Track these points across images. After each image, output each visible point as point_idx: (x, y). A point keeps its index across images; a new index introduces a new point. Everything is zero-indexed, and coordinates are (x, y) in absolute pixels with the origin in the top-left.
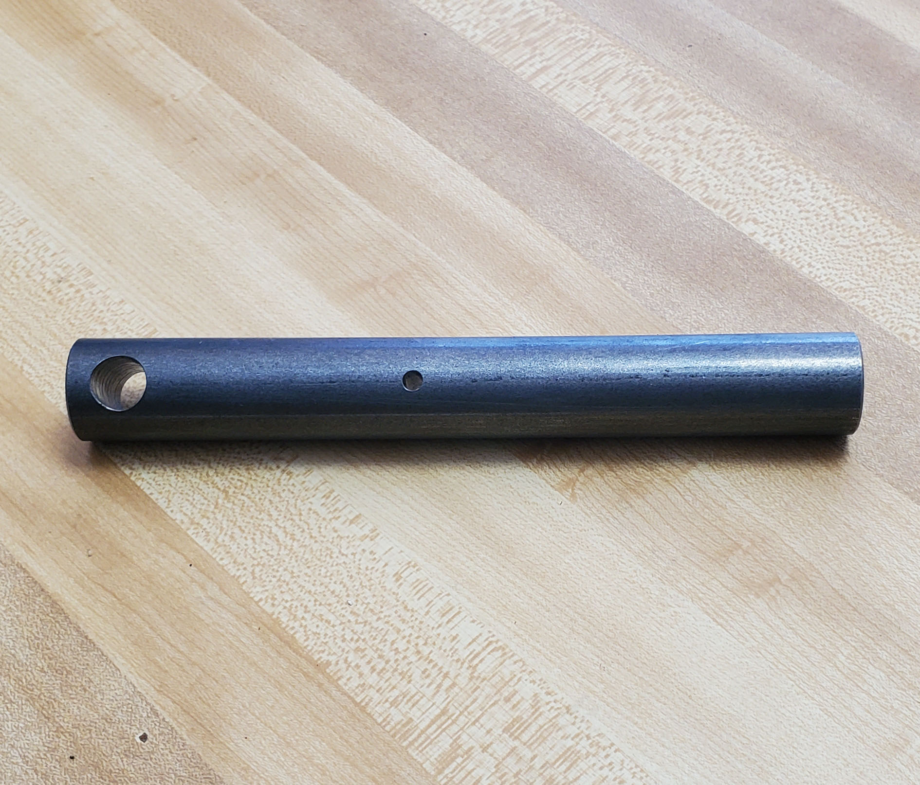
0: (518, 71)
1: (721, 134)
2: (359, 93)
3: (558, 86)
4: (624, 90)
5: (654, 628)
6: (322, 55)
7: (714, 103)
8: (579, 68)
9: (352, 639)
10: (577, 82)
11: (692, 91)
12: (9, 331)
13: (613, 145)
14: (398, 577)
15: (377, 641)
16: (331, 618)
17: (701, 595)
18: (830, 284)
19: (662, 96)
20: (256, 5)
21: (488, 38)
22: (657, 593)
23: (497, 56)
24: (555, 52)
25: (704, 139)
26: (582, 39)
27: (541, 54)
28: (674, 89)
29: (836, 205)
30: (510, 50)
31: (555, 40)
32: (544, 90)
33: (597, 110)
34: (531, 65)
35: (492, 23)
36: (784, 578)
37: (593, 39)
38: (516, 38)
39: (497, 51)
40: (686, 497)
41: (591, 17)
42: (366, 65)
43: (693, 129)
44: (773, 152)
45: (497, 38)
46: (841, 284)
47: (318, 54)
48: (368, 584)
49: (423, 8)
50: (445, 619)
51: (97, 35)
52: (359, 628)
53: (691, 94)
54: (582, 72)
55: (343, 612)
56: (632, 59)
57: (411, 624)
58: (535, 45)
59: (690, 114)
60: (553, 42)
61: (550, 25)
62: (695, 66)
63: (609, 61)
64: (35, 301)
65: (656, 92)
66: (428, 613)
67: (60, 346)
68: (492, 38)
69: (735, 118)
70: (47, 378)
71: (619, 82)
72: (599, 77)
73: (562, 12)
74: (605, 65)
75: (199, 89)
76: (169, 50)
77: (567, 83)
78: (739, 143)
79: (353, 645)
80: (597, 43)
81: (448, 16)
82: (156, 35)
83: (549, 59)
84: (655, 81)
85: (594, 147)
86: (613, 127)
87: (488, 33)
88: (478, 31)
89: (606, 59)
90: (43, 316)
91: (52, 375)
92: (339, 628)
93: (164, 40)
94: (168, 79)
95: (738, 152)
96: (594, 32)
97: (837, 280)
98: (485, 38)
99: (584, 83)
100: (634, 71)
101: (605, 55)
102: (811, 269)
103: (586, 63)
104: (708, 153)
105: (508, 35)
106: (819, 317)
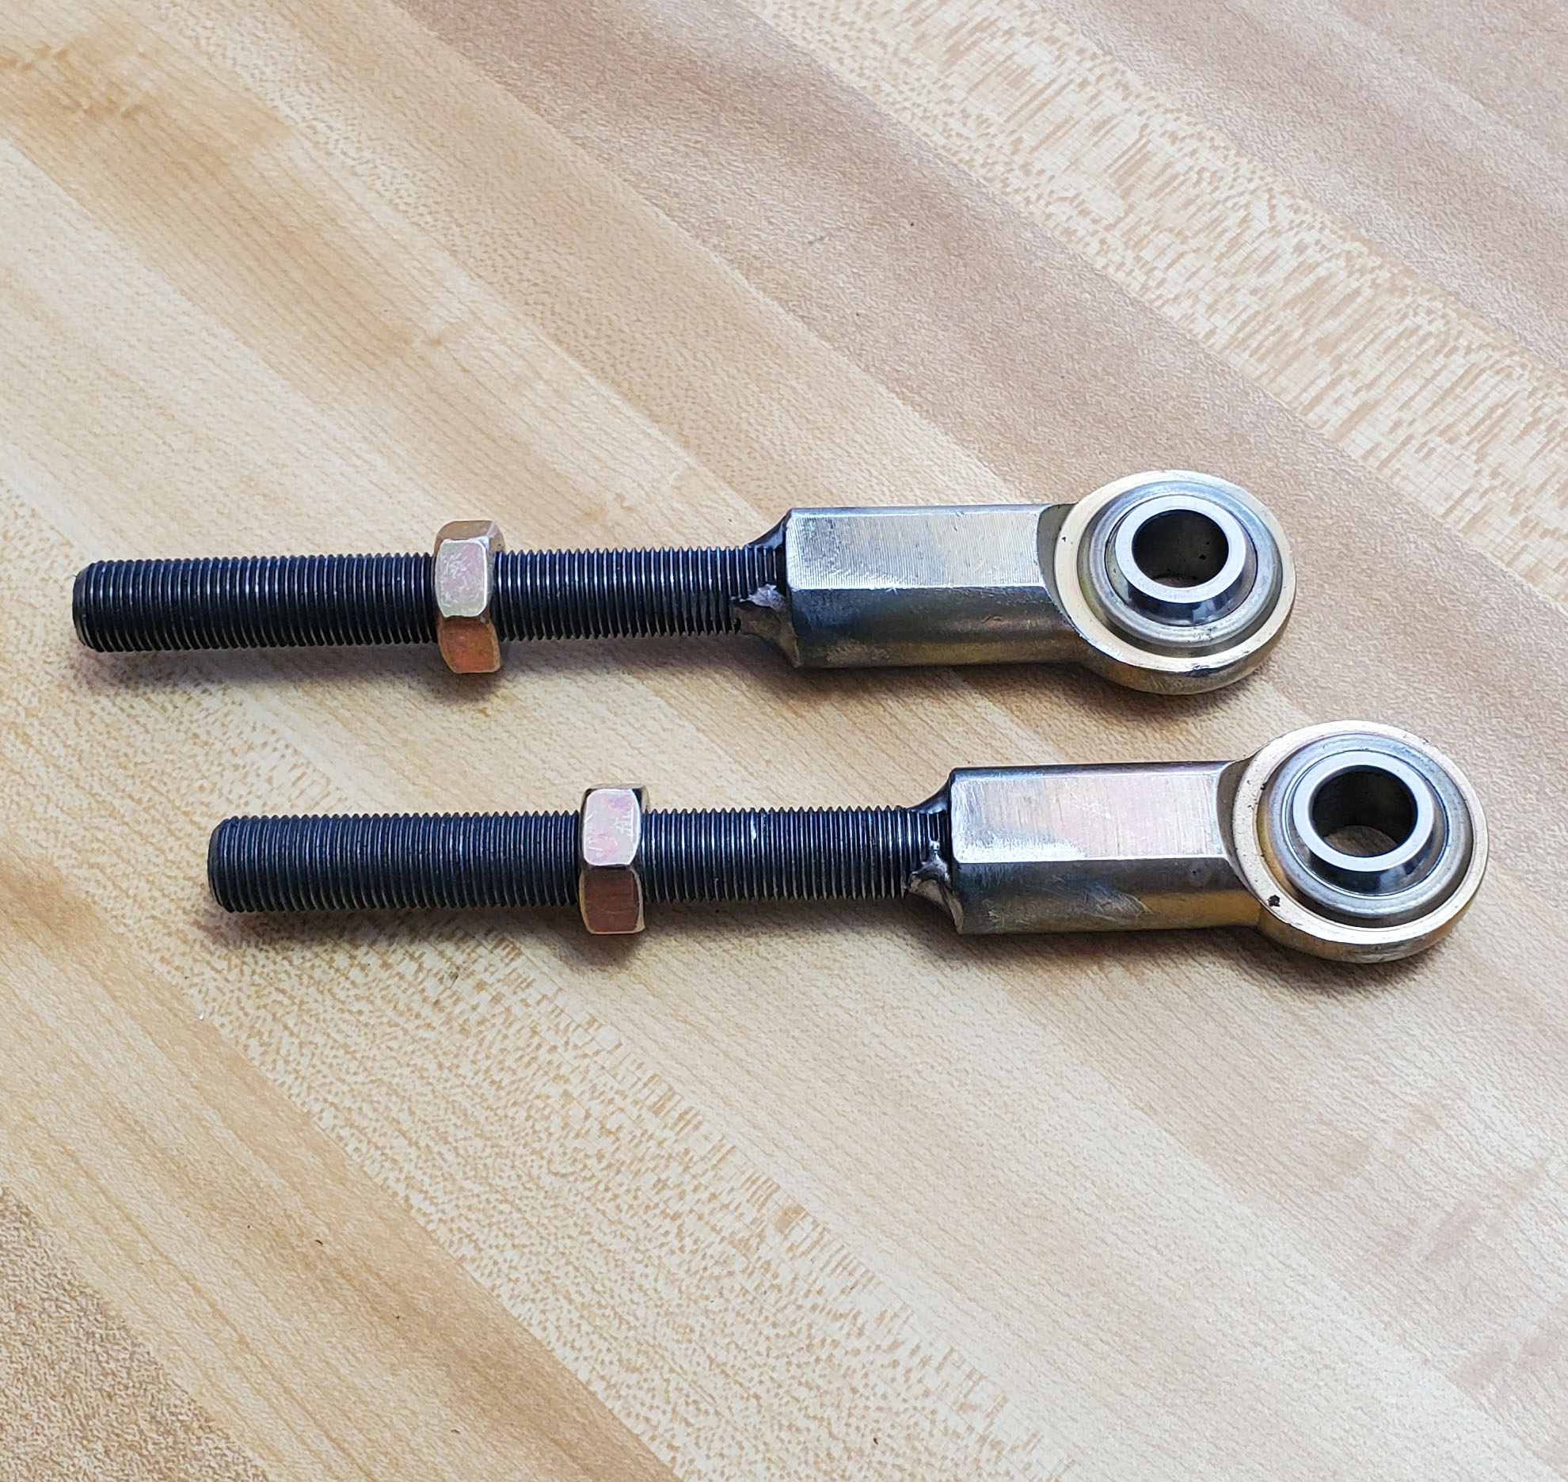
0: (1310, 415)
2: (999, 483)
3: (1398, 451)
4: (1533, 458)
6: (911, 390)
8: (1435, 405)
10: (1436, 440)
12: (366, 1108)
13: (1530, 595)
20: (757, 264)
21: (1241, 335)
23: (1265, 381)
24: (1380, 367)
26: (1430, 334)
27: (1354, 374)
30: (1288, 363)
31: (1377, 337)
32: (1372, 462)
33: (1487, 510)
34: (1336, 402)
35: (1243, 297)
37: (1454, 332)
38: (1297, 335)
39: (1264, 367)
41: (1442, 278)
42: (1005, 413)
45: (1259, 337)
47: (904, 387)
49: (1099, 263)
51: (435, 342)
54: (1443, 416)
56: (1539, 379)
58: (1337, 352)
60: (1372, 341)
61: (1359, 300)
63: (1493, 388)
64: (410, 1027)
67: (479, 1142)
68: (1250, 336)
70: (464, 1225)
71: (1520, 437)
72: (1477, 425)
73: (1380, 267)
74: (1487, 395)
75: (671, 478)
76: (592, 380)
77: (1415, 443)
80: (1463, 342)
81: (1152, 283)
82: (559, 342)
83: (1369, 386)
85: (1493, 599)
86: (1524, 549)
87: (1239, 321)
88: (1218, 320)
89: (1487, 380)
90: (432, 1066)
91: (471, 1216)
93: (579, 355)
94: (603, 455)
96: (1453, 315)
98: (1233, 337)
99: (1451, 441)
100: (1547, 410)
101: (1483, 370)
103: (1448, 392)
105: (1279, 329)
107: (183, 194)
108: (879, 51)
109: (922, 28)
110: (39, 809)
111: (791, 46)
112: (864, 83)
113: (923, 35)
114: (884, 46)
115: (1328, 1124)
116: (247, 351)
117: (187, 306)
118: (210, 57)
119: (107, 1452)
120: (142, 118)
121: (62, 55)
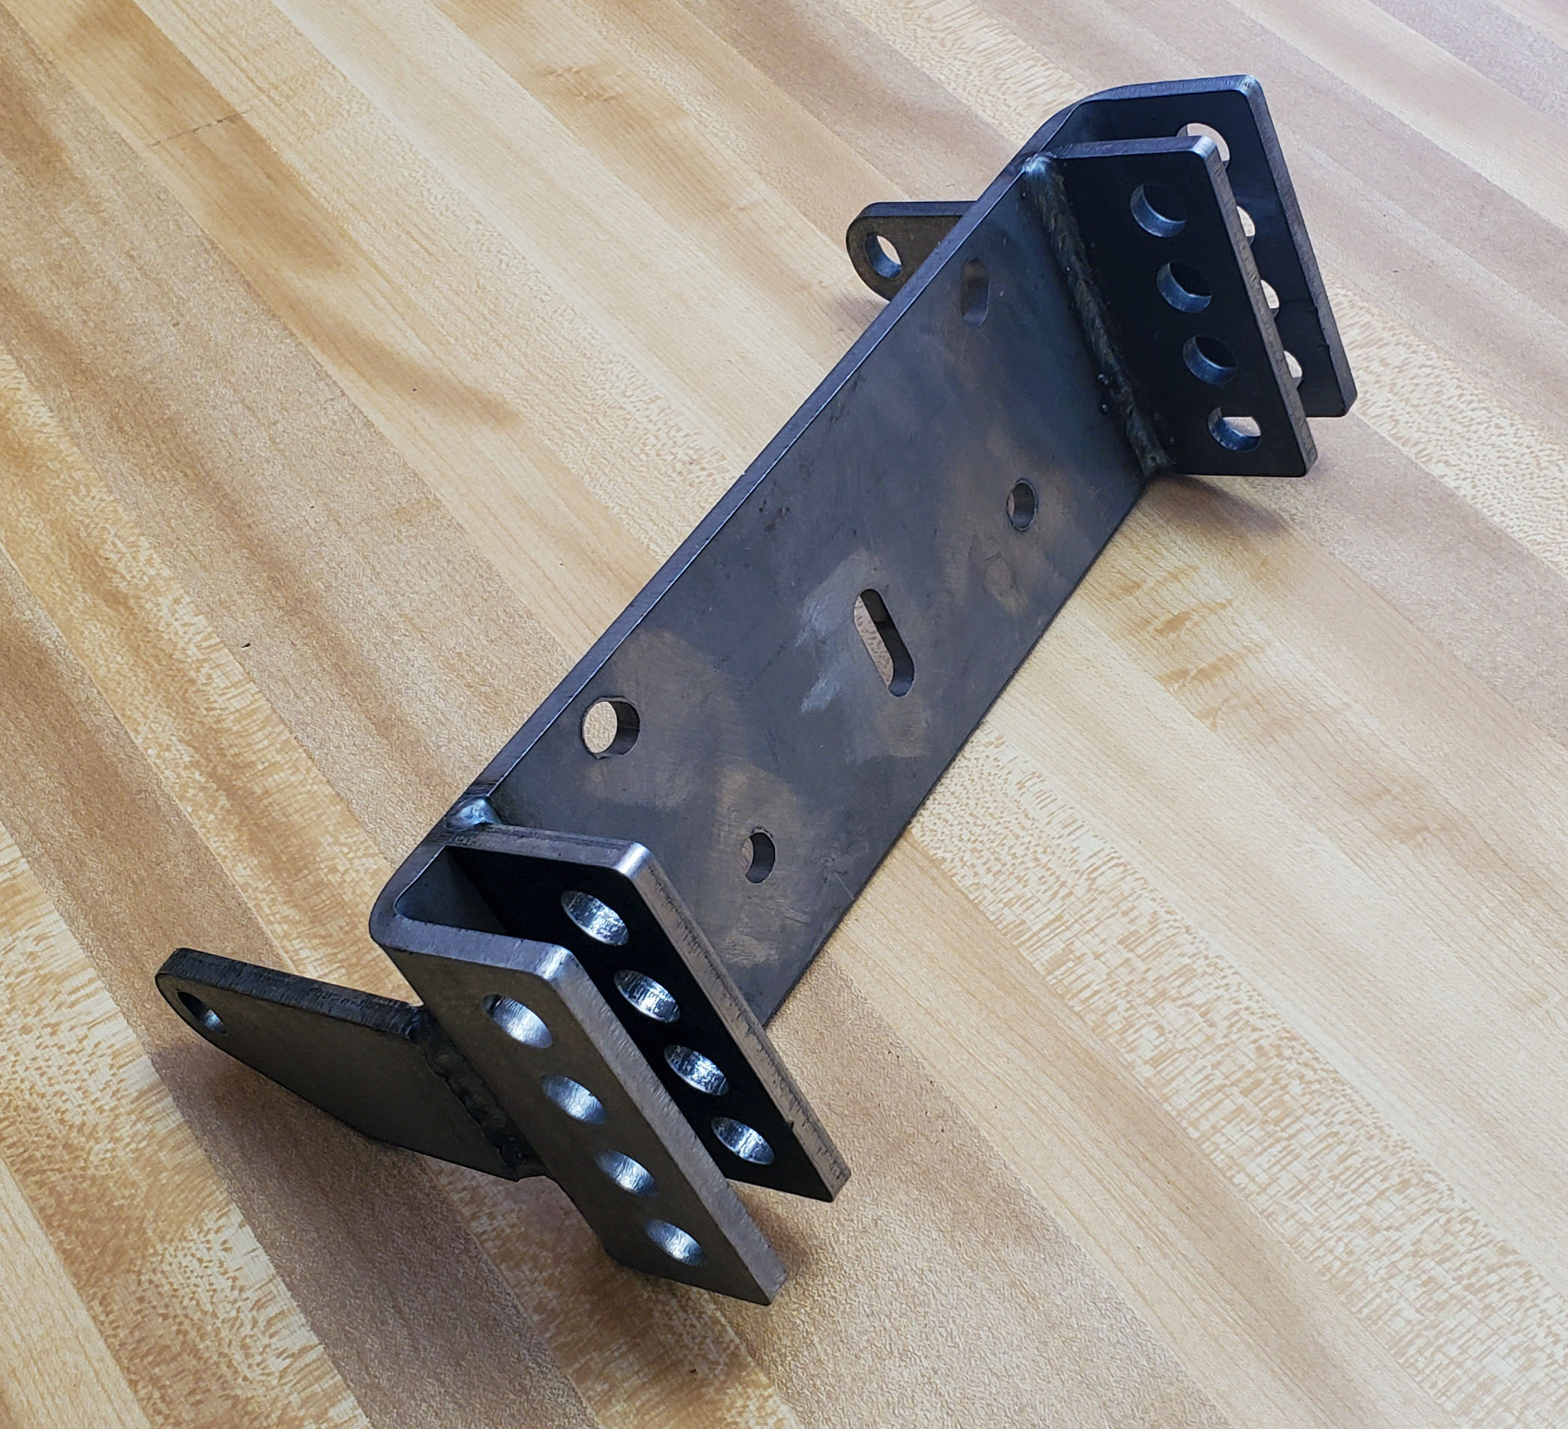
1: (1420, 368)
5: (1288, 862)
7: (1416, 335)
9: (969, 840)
11: (1393, 321)
12: (636, 509)
14: (1021, 785)
15: (994, 845)
16: (950, 817)
17: (1342, 835)
18: (1522, 535)
19: (1357, 323)
22: (1294, 828)
25: (1399, 372)
28: (1373, 316)
29: (1540, 454)
36: (1434, 827)
40: (1337, 738)
43: (1389, 361)
44: (1476, 392)
46: (1535, 537)
48: (989, 789)
50: (1067, 831)
51: (742, 209)
52: (977, 830)
53: (1391, 324)
55: (962, 813)
57: (1031, 832)
59: (1387, 344)
62: (1399, 294)
64: (665, 480)
65: (1352, 318)
66: (1049, 823)
69: (1437, 352)
76: (819, 233)
78: (1439, 380)
79: (970, 845)
82: (805, 215)
84: (1352, 307)
90: (672, 496)
92: (956, 828)
93: (814, 222)
95: (1437, 389)
97: (1531, 532)
102: (1503, 518)
104: (1403, 387)
106: (1505, 569)
107: (627, 136)
108: (1006, 109)
109: (1032, 101)
110: (501, 374)
111: (959, 102)
112: (994, 121)
113: (1031, 104)
114: (1009, 107)
117: (620, 182)
118: (654, 80)
119: (479, 620)
120: (613, 102)
121: (577, 72)
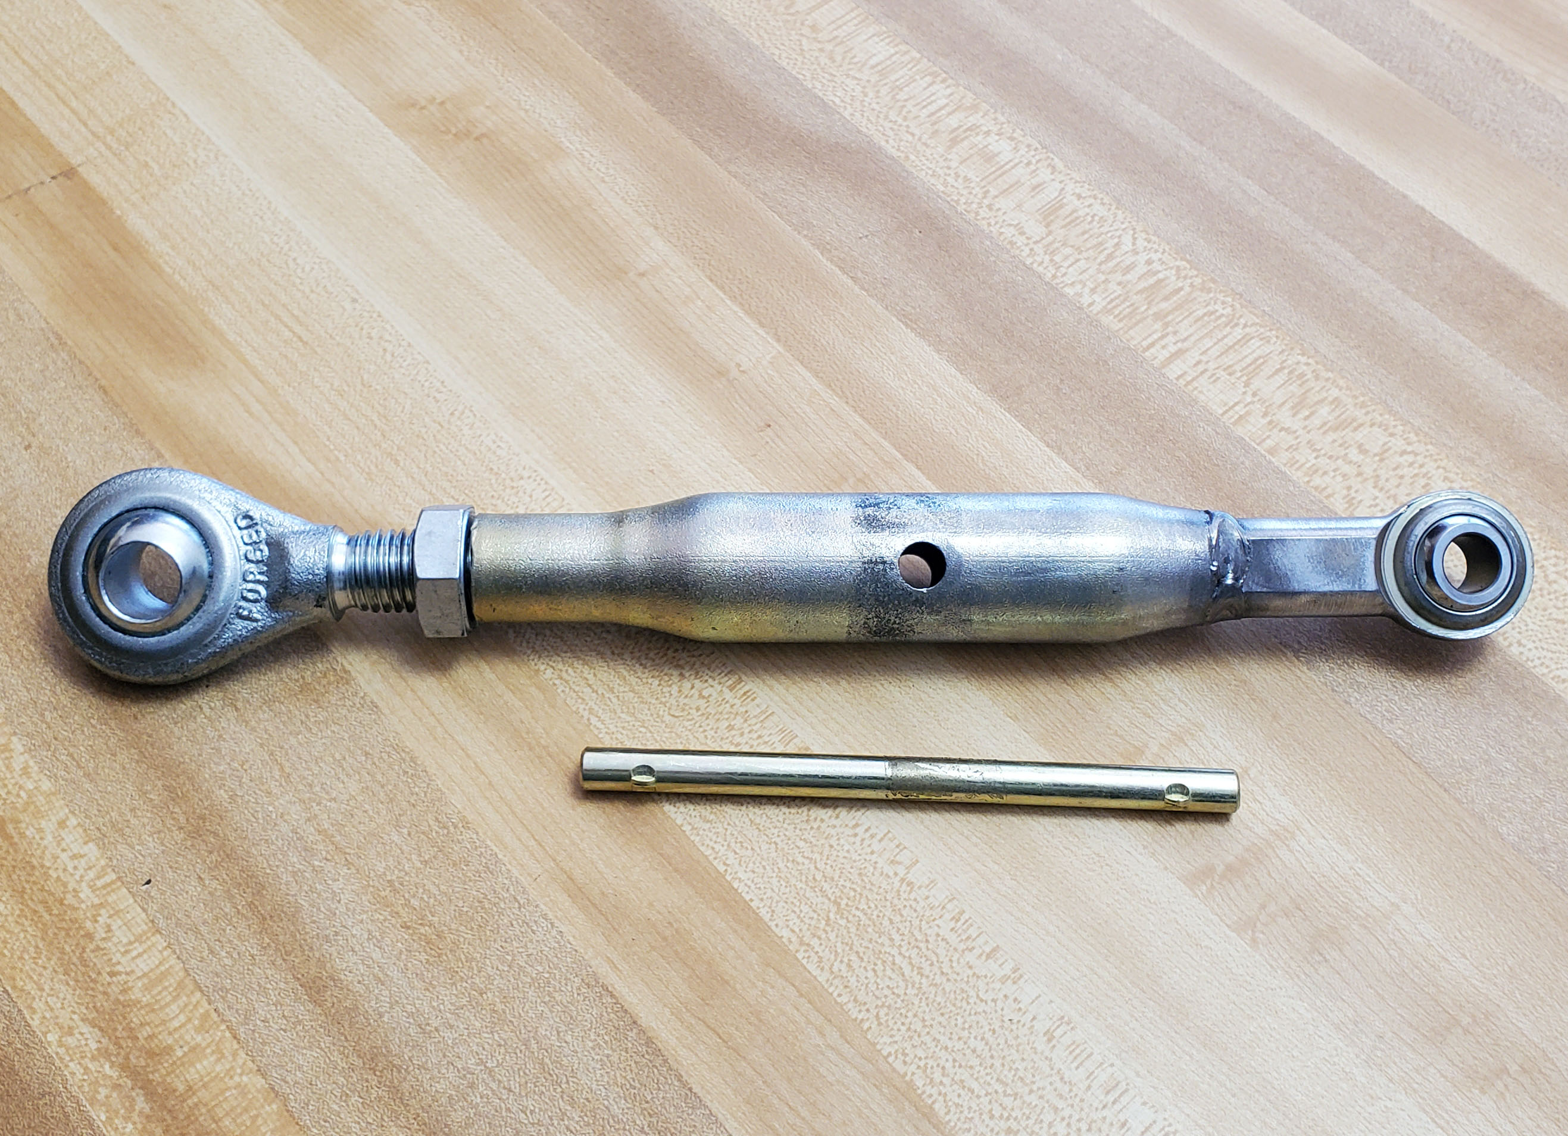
0: (1147, 354)
1: (1401, 455)
2: (958, 374)
3: (1197, 377)
4: (1278, 388)
5: (1363, 1128)
6: (911, 320)
7: (1390, 412)
8: (1222, 354)
9: (1001, 1117)
10: (1221, 373)
11: (1363, 395)
13: (1270, 462)
14: (1049, 1036)
15: (1031, 1122)
16: (975, 1085)
17: (1416, 1086)
18: (1545, 671)
19: (1326, 398)
20: (828, 247)
21: (1109, 307)
22: (1363, 1080)
23: (1121, 332)
24: (1191, 330)
25: (1382, 460)
26: (1223, 315)
27: (1175, 333)
28: (1340, 390)
29: (1545, 563)
30: (1136, 324)
31: (1191, 314)
32: (1182, 382)
33: (1248, 413)
34: (1163, 347)
35: (1112, 286)
36: (1514, 1068)
37: (1237, 315)
38: (1143, 309)
39: (1121, 325)
40: (1391, 952)
41: (1233, 285)
42: (965, 338)
43: (1367, 447)
44: (1465, 485)
45: (1120, 308)
46: (1558, 673)
47: (906, 318)
48: (1014, 1042)
49: (1028, 261)
50: (1111, 1098)
51: (642, 275)
52: (1008, 1102)
53: (1362, 399)
54: (1227, 360)
55: (988, 1078)
56: (1286, 345)
57: (1070, 1102)
58: (1166, 320)
59: (1362, 425)
60: (1188, 316)
61: (1182, 293)
62: (1364, 361)
63: (1259, 347)
65: (1318, 392)
66: (1089, 1087)
67: (632, 695)
68: (1114, 307)
69: (1417, 435)
70: (619, 736)
71: (1272, 376)
72: (1247, 367)
73: (1197, 276)
74: (1254, 351)
75: (768, 357)
76: (728, 302)
77: (1209, 374)
78: (1424, 470)
79: (1003, 1124)
80: (1242, 321)
81: (1059, 274)
82: (711, 280)
83: (1186, 339)
84: (1317, 378)
85: (1247, 463)
86: (1269, 437)
87: (1108, 299)
88: (1095, 297)
89: (1255, 343)
91: (624, 732)
92: (985, 1100)
93: (722, 288)
94: (730, 342)
95: (1423, 482)
96: (1238, 306)
97: (1553, 667)
98: (1105, 307)
99: (1230, 374)
100: (1289, 362)
101: (1252, 338)
102: (1521, 649)
103: (1230, 347)
104: (1387, 480)
105: (1132, 305)
106: (1534, 716)
107: (506, 184)
108: (910, 138)
109: (936, 127)
110: (401, 499)
111: (859, 132)
112: (899, 154)
113: (937, 131)
114: (913, 135)
115: (1121, 737)
116: (536, 270)
117: (504, 244)
118: (527, 111)
119: (409, 834)
120: (485, 141)
121: (442, 103)
